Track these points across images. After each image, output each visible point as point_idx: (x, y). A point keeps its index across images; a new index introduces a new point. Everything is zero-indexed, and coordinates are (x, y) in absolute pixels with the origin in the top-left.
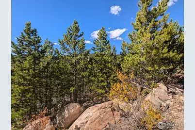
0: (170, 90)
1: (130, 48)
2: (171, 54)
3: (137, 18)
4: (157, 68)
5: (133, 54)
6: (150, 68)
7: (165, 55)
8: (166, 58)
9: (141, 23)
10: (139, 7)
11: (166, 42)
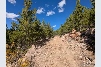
0: (37, 48)
1: (18, 27)
2: (37, 33)
3: (23, 11)
4: (32, 38)
5: (20, 30)
6: (28, 39)
7: (35, 33)
8: (35, 34)
9: (25, 15)
10: (24, 7)
11: (35, 27)
